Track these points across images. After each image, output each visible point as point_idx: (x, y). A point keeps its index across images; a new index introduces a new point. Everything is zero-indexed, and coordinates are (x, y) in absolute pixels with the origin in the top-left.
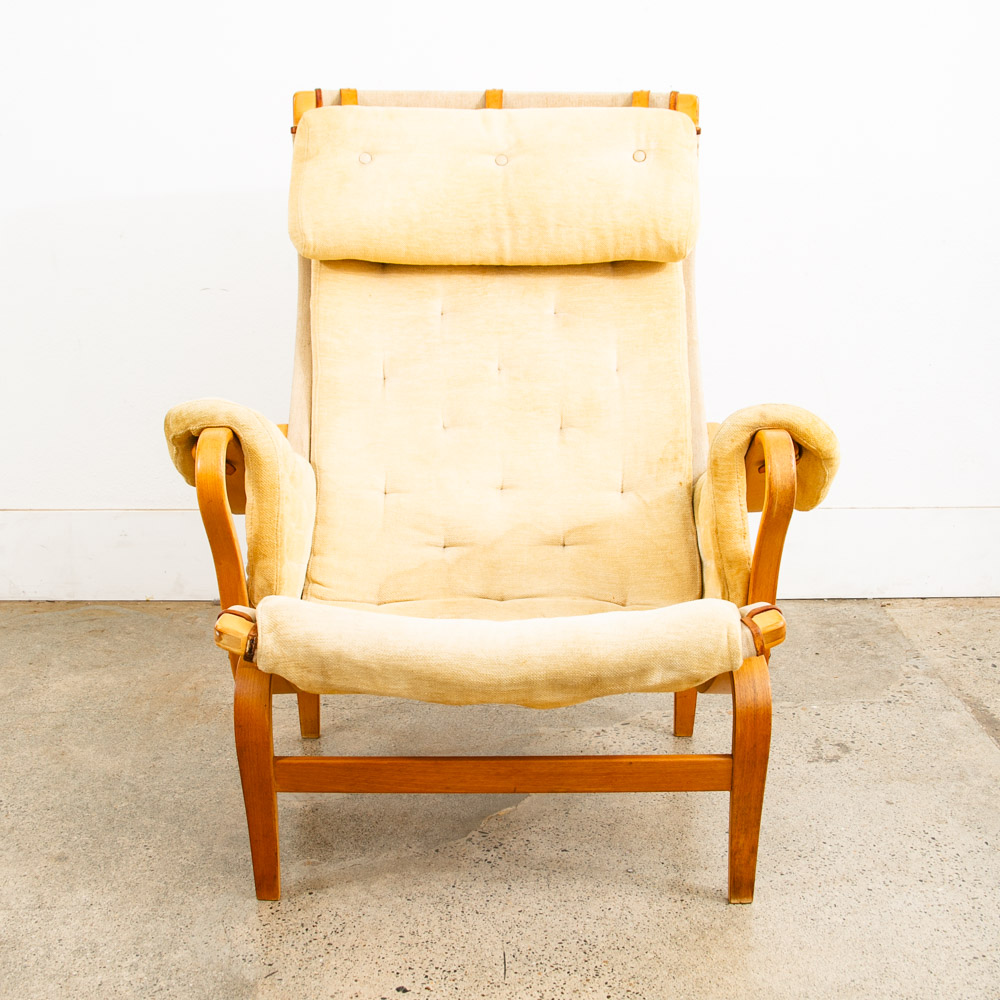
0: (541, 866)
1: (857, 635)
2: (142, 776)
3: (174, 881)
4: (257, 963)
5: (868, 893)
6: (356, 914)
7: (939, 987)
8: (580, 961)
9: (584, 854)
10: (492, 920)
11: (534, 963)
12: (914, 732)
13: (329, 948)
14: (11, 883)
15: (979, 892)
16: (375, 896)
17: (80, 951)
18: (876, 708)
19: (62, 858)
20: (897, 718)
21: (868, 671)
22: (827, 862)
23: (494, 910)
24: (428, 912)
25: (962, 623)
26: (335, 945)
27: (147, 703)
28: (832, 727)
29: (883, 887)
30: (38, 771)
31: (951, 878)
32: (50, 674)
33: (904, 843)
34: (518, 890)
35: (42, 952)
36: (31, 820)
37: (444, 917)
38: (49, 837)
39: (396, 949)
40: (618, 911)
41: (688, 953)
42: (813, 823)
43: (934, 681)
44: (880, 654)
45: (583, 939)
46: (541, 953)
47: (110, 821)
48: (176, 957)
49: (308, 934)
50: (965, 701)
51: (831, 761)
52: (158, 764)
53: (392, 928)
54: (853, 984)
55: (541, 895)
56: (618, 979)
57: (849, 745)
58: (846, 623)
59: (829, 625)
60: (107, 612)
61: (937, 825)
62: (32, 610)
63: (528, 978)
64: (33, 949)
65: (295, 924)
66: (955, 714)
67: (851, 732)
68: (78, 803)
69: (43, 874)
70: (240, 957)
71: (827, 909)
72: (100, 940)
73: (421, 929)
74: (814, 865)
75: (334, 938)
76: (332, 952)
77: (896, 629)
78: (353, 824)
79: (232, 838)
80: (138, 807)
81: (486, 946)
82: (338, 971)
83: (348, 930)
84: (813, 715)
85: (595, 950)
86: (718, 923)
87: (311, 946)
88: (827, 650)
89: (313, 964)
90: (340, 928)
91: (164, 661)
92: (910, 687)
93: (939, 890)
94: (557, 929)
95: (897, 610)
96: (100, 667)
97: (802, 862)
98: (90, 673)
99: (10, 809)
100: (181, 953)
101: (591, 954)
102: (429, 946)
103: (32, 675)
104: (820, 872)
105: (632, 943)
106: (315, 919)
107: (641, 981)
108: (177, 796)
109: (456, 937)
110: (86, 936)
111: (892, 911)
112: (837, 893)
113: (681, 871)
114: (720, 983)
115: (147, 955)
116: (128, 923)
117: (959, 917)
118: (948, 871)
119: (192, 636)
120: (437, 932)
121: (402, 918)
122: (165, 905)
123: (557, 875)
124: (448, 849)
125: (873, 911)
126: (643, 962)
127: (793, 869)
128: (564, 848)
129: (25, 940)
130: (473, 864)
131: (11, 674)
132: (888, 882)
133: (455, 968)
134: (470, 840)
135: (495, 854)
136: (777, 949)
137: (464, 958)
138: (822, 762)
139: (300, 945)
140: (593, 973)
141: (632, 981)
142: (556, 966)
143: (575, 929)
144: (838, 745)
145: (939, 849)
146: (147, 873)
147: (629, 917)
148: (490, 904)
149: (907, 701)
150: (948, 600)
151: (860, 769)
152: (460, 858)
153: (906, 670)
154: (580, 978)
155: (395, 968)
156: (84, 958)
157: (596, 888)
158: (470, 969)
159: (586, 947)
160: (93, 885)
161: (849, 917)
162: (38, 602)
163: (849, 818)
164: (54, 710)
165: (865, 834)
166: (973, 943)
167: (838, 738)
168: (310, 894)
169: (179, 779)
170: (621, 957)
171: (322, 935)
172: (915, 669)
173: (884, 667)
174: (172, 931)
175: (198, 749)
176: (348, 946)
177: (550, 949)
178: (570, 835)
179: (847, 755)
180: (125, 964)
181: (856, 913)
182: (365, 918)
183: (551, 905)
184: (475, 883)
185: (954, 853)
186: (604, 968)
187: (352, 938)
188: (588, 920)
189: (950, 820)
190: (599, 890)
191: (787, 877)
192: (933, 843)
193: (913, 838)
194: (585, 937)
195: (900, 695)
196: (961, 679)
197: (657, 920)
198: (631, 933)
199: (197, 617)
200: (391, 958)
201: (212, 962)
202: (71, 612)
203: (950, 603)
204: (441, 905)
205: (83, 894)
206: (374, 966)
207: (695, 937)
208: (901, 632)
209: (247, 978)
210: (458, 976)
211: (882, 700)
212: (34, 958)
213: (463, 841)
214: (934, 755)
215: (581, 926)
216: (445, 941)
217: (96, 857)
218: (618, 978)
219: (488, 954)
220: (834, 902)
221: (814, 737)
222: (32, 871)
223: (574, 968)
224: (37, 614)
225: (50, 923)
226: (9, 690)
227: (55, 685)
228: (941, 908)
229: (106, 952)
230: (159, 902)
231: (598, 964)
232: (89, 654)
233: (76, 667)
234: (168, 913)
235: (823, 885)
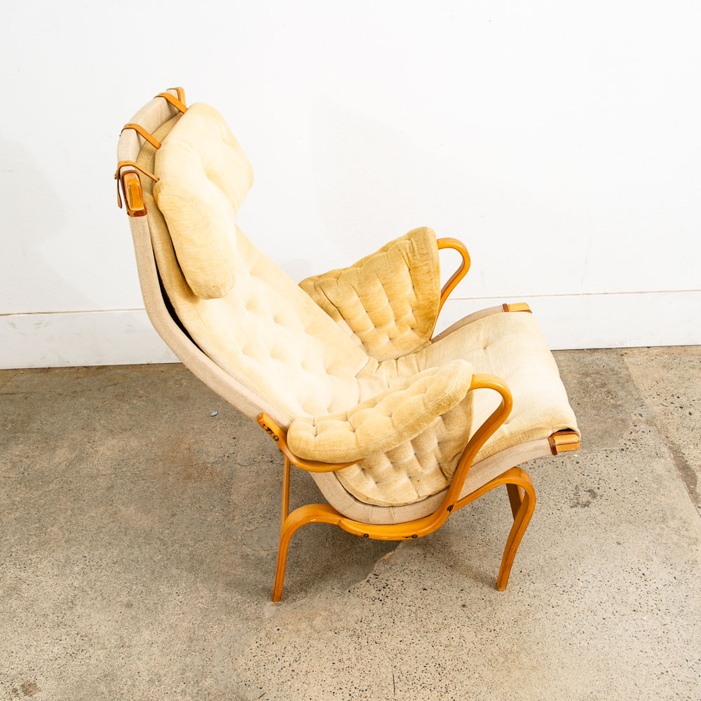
0: (411, 603)
1: (604, 385)
2: (167, 531)
3: (198, 622)
4: (253, 687)
5: (603, 621)
6: (306, 645)
7: (640, 697)
8: (437, 680)
9: (436, 592)
10: (385, 648)
11: (411, 683)
12: (636, 479)
13: (294, 674)
14: (103, 628)
15: (668, 619)
16: (315, 631)
17: (151, 681)
18: (613, 456)
19: (129, 605)
20: (627, 465)
21: (609, 420)
22: (580, 596)
23: (385, 640)
24: (348, 643)
25: (672, 371)
26: (296, 671)
27: (161, 463)
28: (586, 474)
29: (612, 617)
30: (103, 529)
31: (652, 608)
32: (97, 438)
33: (626, 578)
34: (399, 624)
35: (130, 683)
36: (106, 573)
37: (357, 647)
38: (119, 587)
39: (332, 674)
40: (457, 640)
41: (498, 673)
42: (573, 562)
43: (651, 429)
44: (619, 403)
45: (438, 663)
46: (414, 675)
47: (153, 572)
48: (207, 684)
49: (280, 663)
50: (670, 448)
51: (585, 506)
52: (175, 520)
53: (328, 656)
54: (591, 696)
55: (412, 627)
56: (458, 695)
57: (596, 490)
58: (597, 373)
59: (587, 374)
60: (124, 376)
61: (646, 562)
62: (75, 376)
63: (408, 695)
64: (124, 680)
65: (272, 655)
66: (663, 460)
67: (598, 479)
68: (132, 557)
69: (121, 618)
70: (243, 683)
71: (579, 635)
72: (162, 672)
73: (345, 657)
74: (573, 598)
75: (295, 666)
76: (295, 677)
77: (629, 379)
78: (298, 569)
79: (227, 584)
80: (168, 559)
81: (383, 670)
82: (300, 692)
83: (302, 659)
84: (574, 463)
85: (445, 672)
86: (515, 648)
87: (282, 673)
88: (585, 400)
89: (285, 687)
90: (298, 658)
91: (166, 423)
92: (636, 434)
93: (645, 618)
94: (423, 655)
95: (631, 359)
96: (125, 430)
97: (565, 596)
98: (121, 436)
99: (91, 563)
100: (209, 681)
101: (443, 675)
102: (350, 671)
103: (85, 440)
104: (576, 605)
105: (466, 666)
106: (283, 651)
107: (472, 696)
108: (190, 549)
109: (365, 663)
110: (153, 669)
111: (616, 636)
112: (585, 622)
113: (494, 605)
114: (516, 696)
115: (190, 682)
116: (175, 657)
117: (655, 640)
118: (651, 603)
119: (180, 398)
120: (354, 659)
121: (333, 648)
122: (195, 641)
123: (421, 610)
124: (356, 590)
125: (605, 637)
126: (473, 681)
127: (560, 603)
128: (425, 587)
129: (119, 673)
130: (371, 603)
131: (73, 439)
132: (615, 613)
133: (366, 688)
134: (368, 581)
135: (384, 593)
136: (549, 668)
137: (371, 679)
138: (579, 506)
139: (276, 673)
140: (444, 690)
141: (467, 696)
142: (423, 685)
143: (433, 655)
144: (589, 491)
145: (647, 583)
146: (181, 616)
147: (464, 645)
148: (383, 636)
149: (634, 449)
150: (664, 349)
151: (602, 513)
152: (364, 597)
153: (634, 418)
154: (437, 694)
155: (332, 688)
156: (154, 686)
157: (444, 621)
158: (375, 688)
159: (440, 669)
160: (151, 627)
161: (591, 642)
162: (78, 368)
163: (594, 558)
164: (104, 473)
165: (603, 571)
166: (662, 662)
167: (589, 485)
168: (278, 630)
169: (189, 534)
170: (460, 677)
171: (288, 663)
172: (640, 417)
173: (621, 416)
174: (201, 663)
175: (197, 506)
176: (304, 673)
177: (419, 670)
178: (427, 576)
179: (595, 501)
180: (179, 690)
181: (595, 638)
182: (311, 649)
183: (419, 635)
184: (373, 618)
185: (655, 586)
186: (451, 686)
187: (305, 665)
188: (440, 648)
189: (654, 558)
190: (446, 622)
191: (556, 609)
192: (644, 578)
193: (632, 574)
194: (439, 662)
195: (629, 443)
196: (669, 427)
197: (480, 647)
198: (465, 657)
199: (182, 380)
200: (329, 680)
201: (227, 687)
202: (101, 377)
203: (666, 352)
204: (355, 638)
205: (146, 634)
206: (320, 687)
207: (502, 660)
208: (633, 381)
209: (249, 699)
210: (368, 693)
211: (618, 448)
212: (126, 688)
213: (364, 582)
214: (648, 500)
215: (437, 652)
216: (359, 666)
217: (149, 603)
218: (459, 693)
219: (384, 676)
220: (582, 630)
221: (575, 484)
222: (113, 616)
223: (433, 686)
224: (79, 380)
225: (131, 659)
226: (74, 455)
227: (101, 449)
228: (645, 633)
229: (166, 681)
230: (191, 640)
231: (447, 682)
232: (118, 418)
233: (112, 431)
234: (197, 648)
235: (577, 615)
